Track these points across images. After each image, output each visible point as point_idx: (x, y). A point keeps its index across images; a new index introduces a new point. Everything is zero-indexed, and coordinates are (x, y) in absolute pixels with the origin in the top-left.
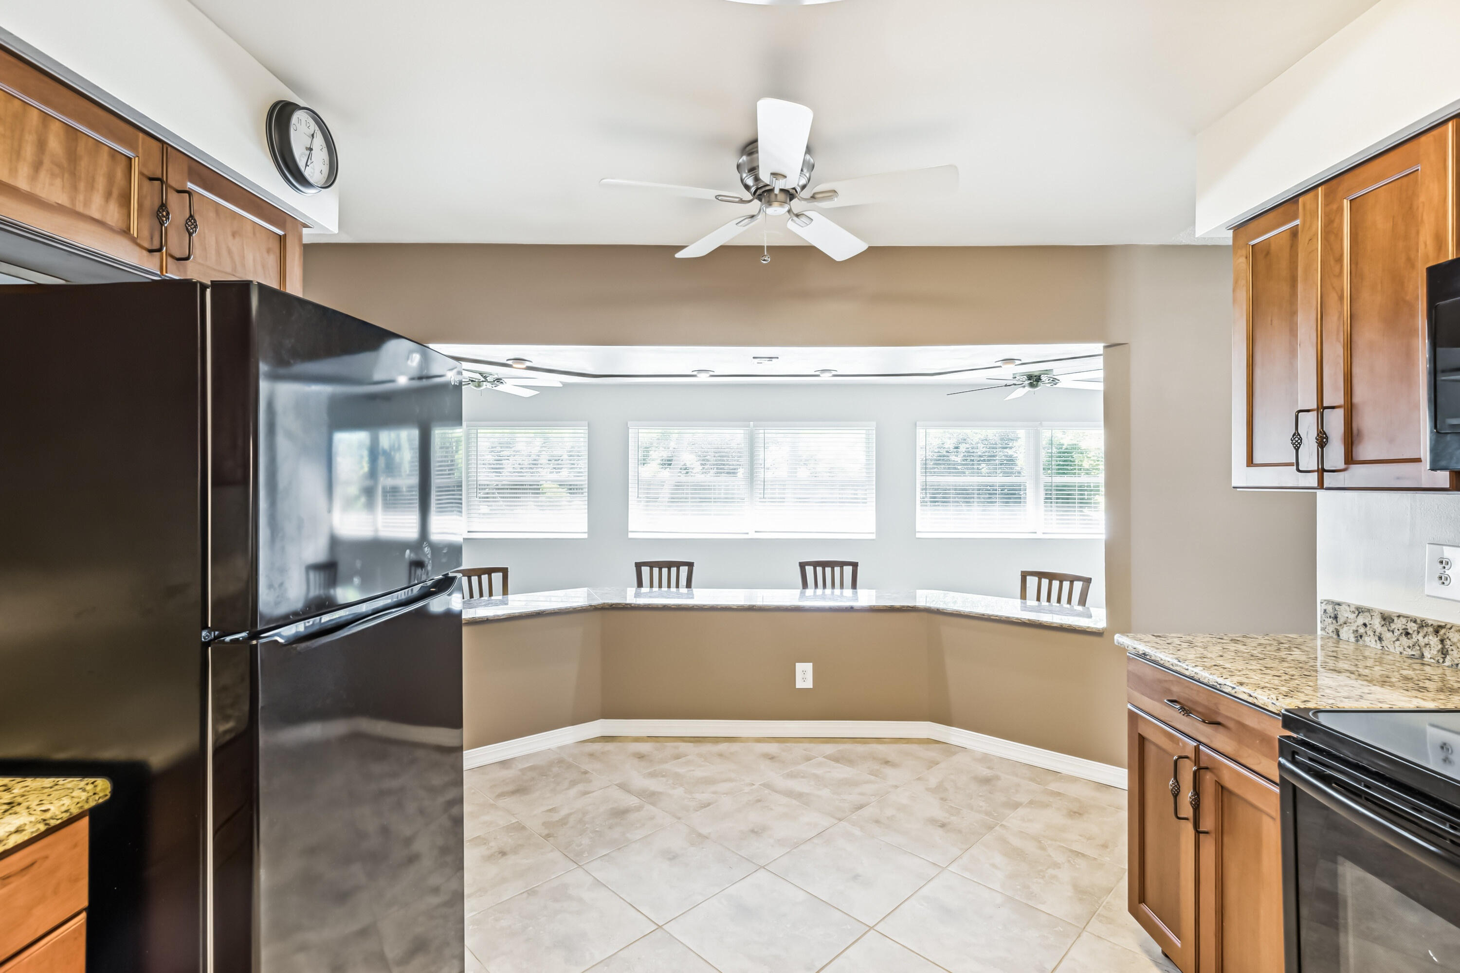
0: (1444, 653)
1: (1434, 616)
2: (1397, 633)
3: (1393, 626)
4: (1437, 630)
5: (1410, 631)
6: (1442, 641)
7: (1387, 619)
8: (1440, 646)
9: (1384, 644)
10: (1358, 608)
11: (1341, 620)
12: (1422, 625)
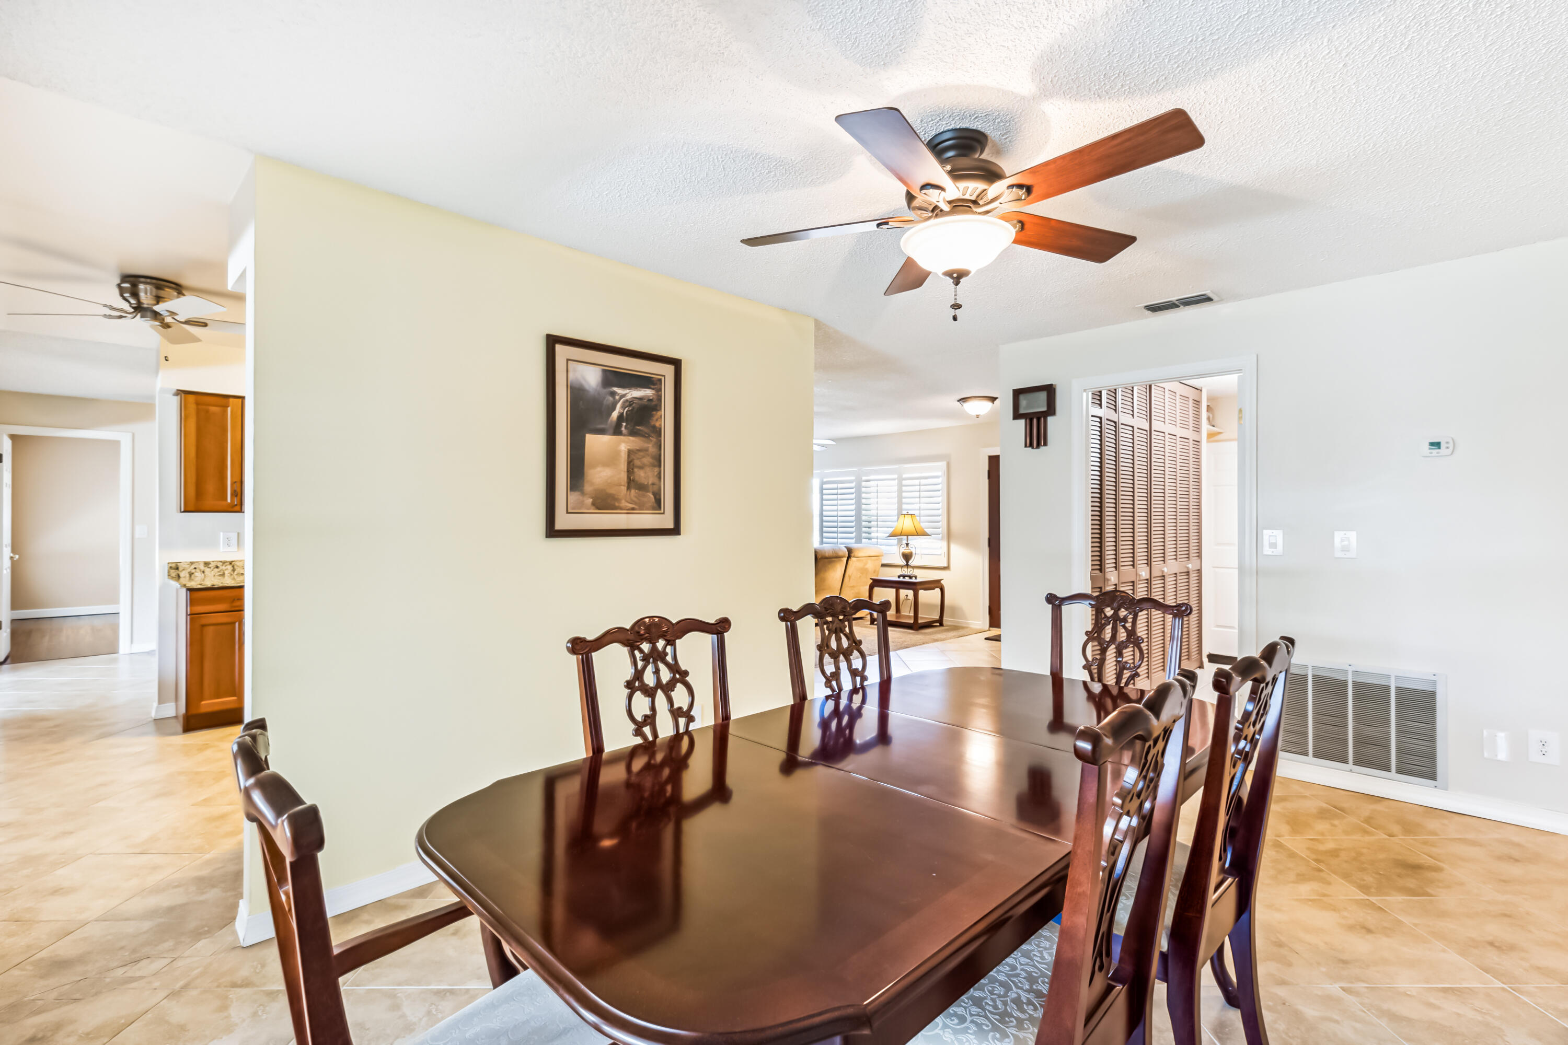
0: (234, 570)
1: (229, 558)
2: (212, 568)
3: (210, 566)
4: (231, 563)
5: (219, 566)
6: (233, 566)
7: (207, 564)
8: (232, 568)
9: (205, 573)
10: (191, 562)
11: (180, 569)
12: (224, 563)
